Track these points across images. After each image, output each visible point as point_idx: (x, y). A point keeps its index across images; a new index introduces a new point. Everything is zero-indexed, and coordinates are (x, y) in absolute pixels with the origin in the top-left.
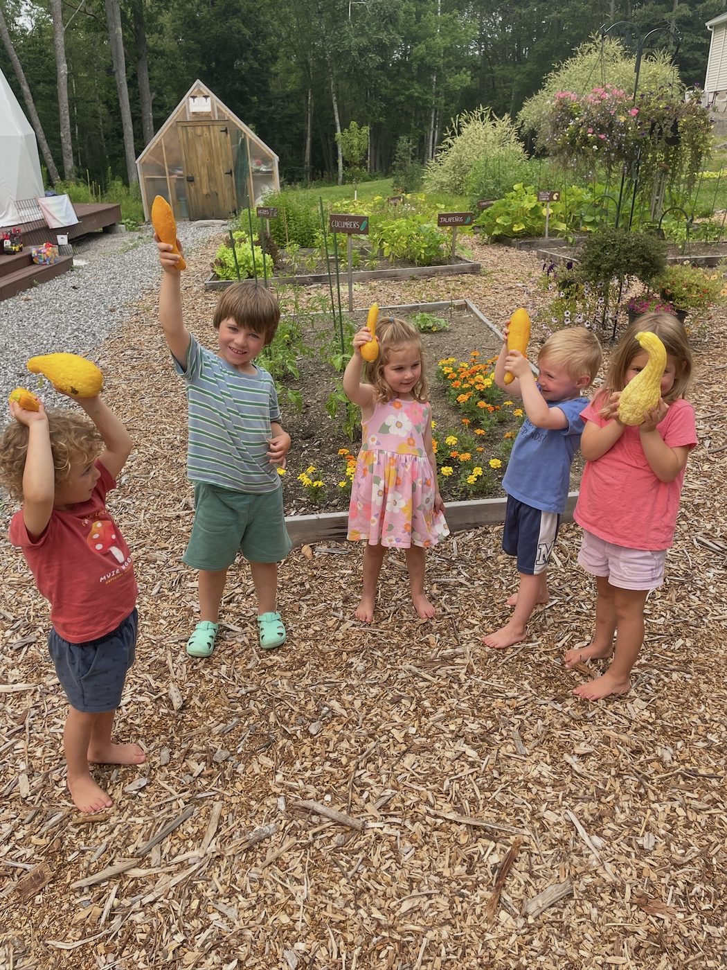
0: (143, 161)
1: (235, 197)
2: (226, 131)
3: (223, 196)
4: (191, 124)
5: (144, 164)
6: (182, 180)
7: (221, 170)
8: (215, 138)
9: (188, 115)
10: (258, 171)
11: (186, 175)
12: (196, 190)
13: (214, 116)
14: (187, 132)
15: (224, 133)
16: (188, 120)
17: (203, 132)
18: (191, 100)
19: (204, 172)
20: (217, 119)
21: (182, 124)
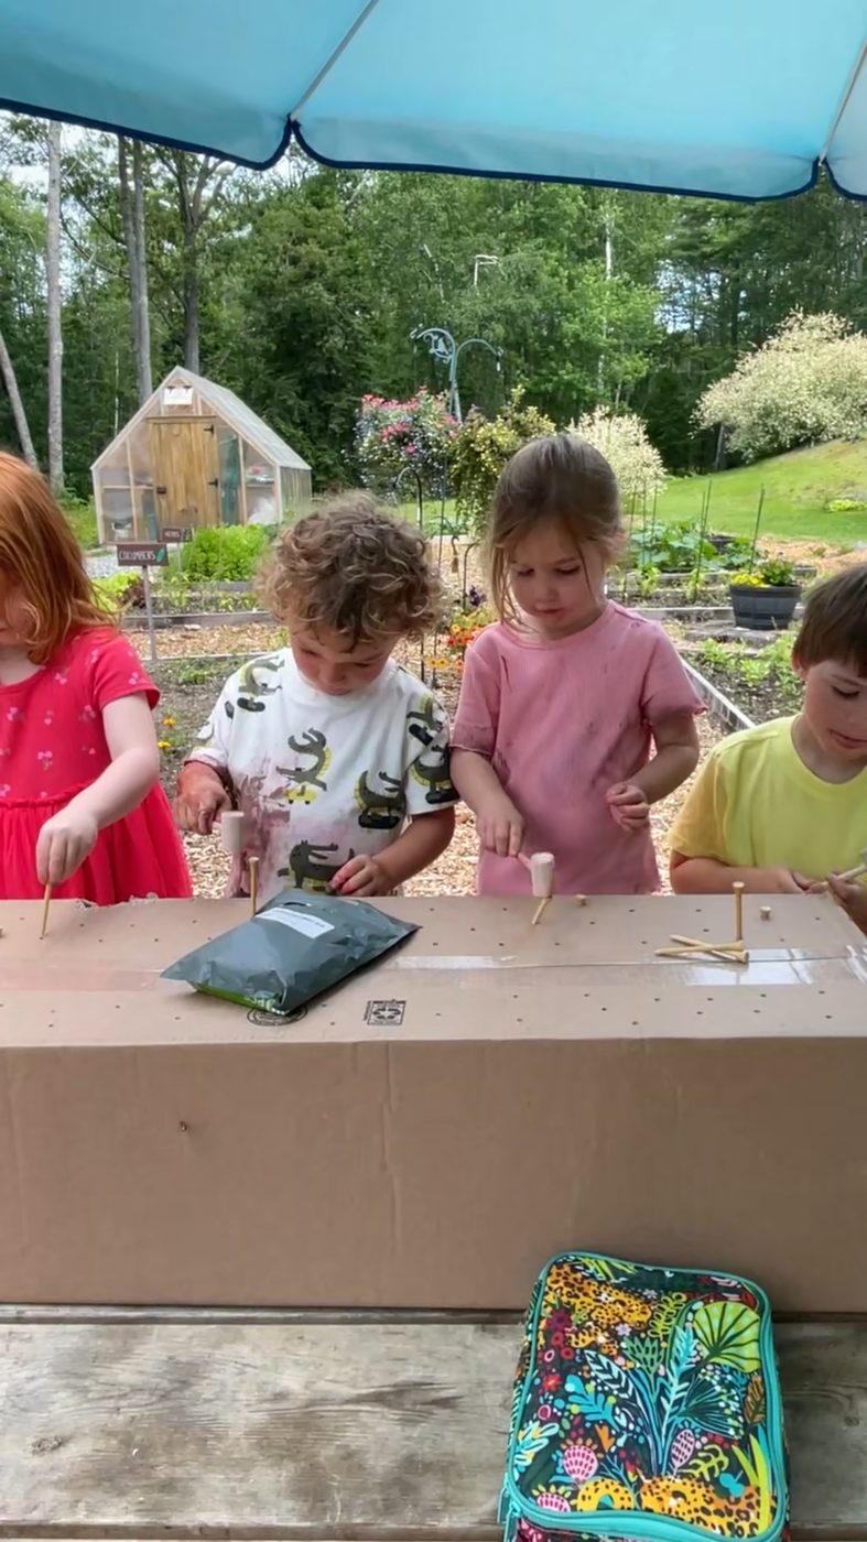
0: (100, 467)
1: (221, 512)
2: (212, 430)
3: (205, 513)
4: (165, 421)
5: (104, 470)
6: (151, 491)
7: (203, 480)
8: (197, 438)
9: (162, 410)
10: (254, 481)
11: (155, 485)
12: (169, 507)
13: (197, 411)
14: (160, 431)
15: (208, 433)
16: (163, 415)
17: (181, 431)
18: (167, 391)
19: (181, 482)
20: (200, 414)
21: (156, 420)
